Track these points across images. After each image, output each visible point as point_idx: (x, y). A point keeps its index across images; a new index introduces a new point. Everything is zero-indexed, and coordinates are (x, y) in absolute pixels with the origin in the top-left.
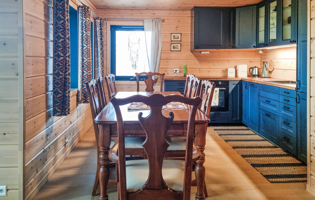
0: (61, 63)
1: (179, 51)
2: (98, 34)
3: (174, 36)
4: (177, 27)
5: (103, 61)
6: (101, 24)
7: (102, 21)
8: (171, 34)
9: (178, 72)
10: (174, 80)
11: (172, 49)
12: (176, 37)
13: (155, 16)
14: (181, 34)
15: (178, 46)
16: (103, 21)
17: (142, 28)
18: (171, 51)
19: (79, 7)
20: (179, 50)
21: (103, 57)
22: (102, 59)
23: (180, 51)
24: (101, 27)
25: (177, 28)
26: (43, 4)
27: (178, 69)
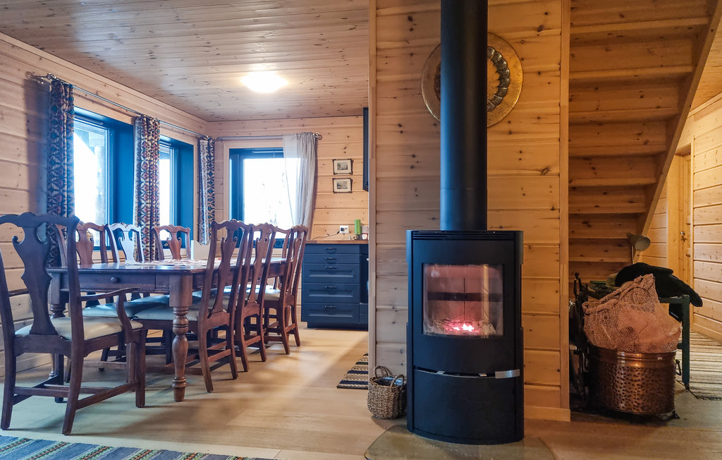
0: (55, 200)
1: (349, 192)
2: (204, 165)
3: (339, 165)
4: (345, 148)
5: (214, 212)
6: (209, 148)
7: (211, 141)
8: (333, 160)
9: (346, 231)
10: (318, 243)
11: (336, 190)
12: (342, 166)
13: (305, 129)
14: (351, 159)
15: (346, 182)
16: (214, 143)
17: (279, 153)
18: (335, 193)
19: (134, 119)
20: (349, 190)
21: (214, 205)
22: (210, 209)
23: (351, 192)
24: (209, 152)
25: (345, 151)
26: (23, 116)
27: (347, 227)
